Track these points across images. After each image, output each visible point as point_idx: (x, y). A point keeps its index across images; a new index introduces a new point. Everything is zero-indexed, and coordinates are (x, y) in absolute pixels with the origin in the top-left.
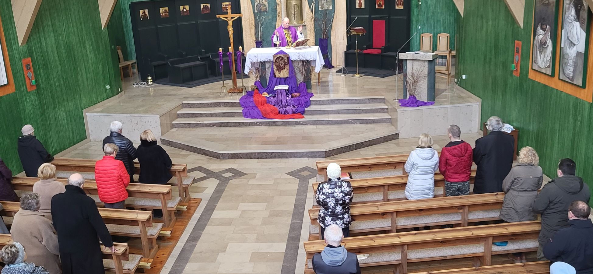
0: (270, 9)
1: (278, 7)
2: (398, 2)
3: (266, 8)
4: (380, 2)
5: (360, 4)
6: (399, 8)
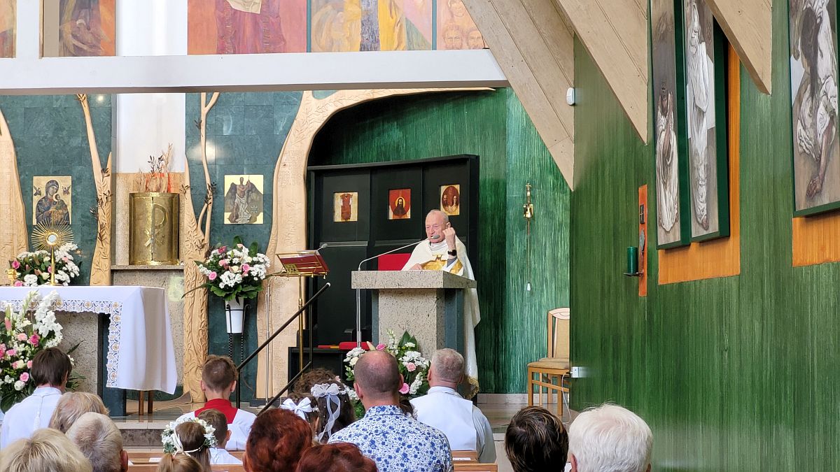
0: (78, 216)
1: (100, 211)
2: (445, 197)
3: (65, 212)
4: (400, 200)
5: (346, 211)
6: (449, 214)
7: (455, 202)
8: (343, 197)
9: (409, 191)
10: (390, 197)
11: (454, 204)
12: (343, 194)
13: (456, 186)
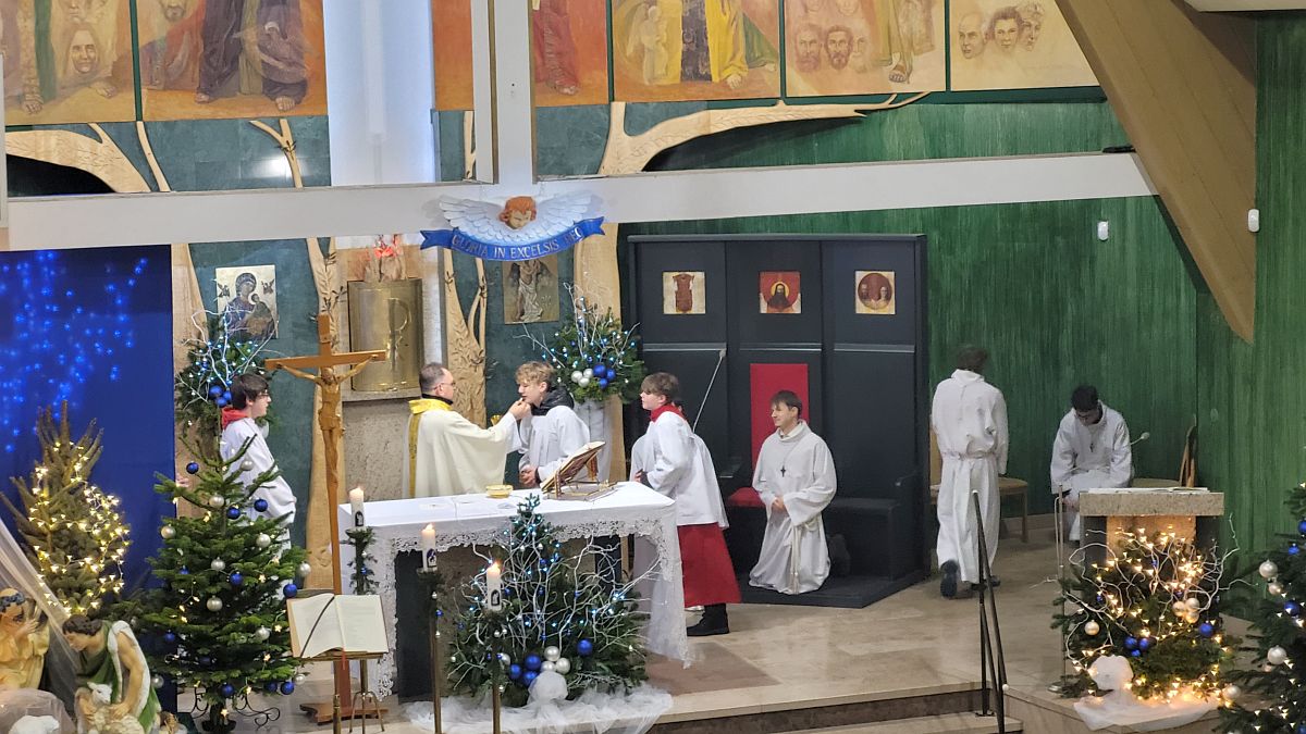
0: (289, 324)
2: (864, 286)
3: (269, 320)
4: (780, 287)
5: (684, 298)
6: (873, 312)
7: (883, 295)
8: (676, 278)
9: (797, 275)
10: (762, 281)
11: (883, 298)
12: (677, 274)
13: (885, 274)
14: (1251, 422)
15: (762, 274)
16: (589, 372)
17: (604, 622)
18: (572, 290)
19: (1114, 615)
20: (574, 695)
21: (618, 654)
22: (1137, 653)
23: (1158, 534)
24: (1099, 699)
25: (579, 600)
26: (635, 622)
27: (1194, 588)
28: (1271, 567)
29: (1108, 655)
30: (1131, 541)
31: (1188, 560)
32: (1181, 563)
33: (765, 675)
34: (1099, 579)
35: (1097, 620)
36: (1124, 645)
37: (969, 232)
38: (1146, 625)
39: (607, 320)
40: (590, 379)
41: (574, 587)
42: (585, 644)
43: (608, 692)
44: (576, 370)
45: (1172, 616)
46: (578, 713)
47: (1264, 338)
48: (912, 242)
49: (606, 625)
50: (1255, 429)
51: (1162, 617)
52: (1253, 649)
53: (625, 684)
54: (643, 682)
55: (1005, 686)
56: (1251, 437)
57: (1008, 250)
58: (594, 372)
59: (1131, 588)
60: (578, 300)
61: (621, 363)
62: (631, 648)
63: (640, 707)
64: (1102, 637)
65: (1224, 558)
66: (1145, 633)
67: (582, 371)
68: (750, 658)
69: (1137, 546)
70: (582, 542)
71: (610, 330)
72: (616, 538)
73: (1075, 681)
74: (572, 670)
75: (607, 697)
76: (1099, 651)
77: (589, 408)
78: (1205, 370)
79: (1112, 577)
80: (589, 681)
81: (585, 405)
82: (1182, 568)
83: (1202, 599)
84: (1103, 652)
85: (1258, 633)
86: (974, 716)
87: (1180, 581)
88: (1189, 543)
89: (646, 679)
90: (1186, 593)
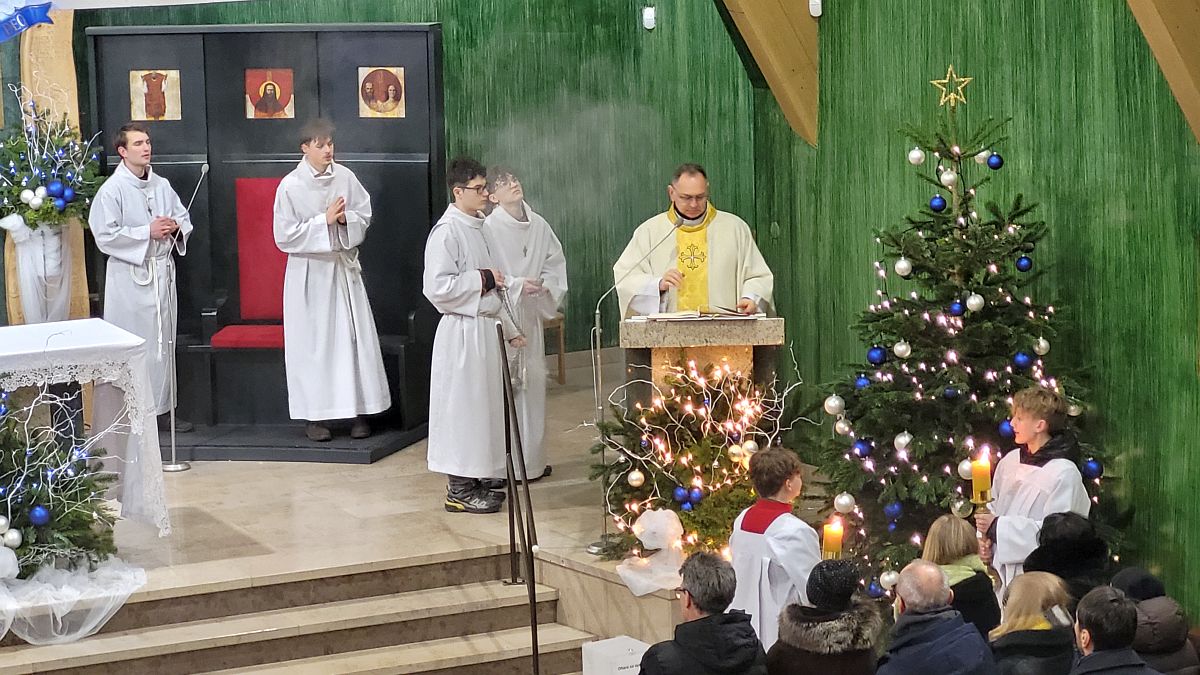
2: (369, 85)
4: (269, 87)
5: (155, 101)
6: (379, 115)
7: (391, 95)
8: (145, 78)
9: (289, 73)
10: (248, 81)
11: (391, 99)
12: (147, 72)
13: (393, 70)
14: (816, 237)
15: (248, 72)
16: (42, 191)
17: (62, 485)
18: (20, 93)
19: (661, 463)
20: (26, 572)
21: (80, 523)
22: (688, 506)
23: (711, 367)
24: (645, 561)
25: (32, 459)
26: (98, 484)
27: (752, 429)
28: (837, 402)
29: (654, 509)
30: (679, 376)
31: (744, 395)
32: (737, 400)
33: (256, 543)
34: (643, 421)
35: (642, 469)
36: (673, 497)
37: (493, 21)
38: (698, 473)
39: (63, 128)
40: (43, 199)
41: (24, 445)
42: (39, 512)
43: (69, 568)
44: (25, 188)
45: (727, 461)
46: (32, 593)
47: (829, 139)
48: (426, 32)
49: (64, 488)
50: (821, 244)
51: (716, 463)
52: (818, 497)
53: (89, 558)
54: (110, 555)
55: (535, 548)
56: (816, 255)
57: (538, 41)
58: (48, 190)
59: (680, 430)
60: (26, 104)
61: (80, 179)
62: (95, 515)
63: (107, 585)
64: (649, 488)
65: (785, 394)
66: (697, 482)
67: (34, 191)
68: (239, 525)
69: (686, 381)
70: (34, 390)
71: (67, 140)
72: (75, 386)
73: (617, 540)
74: (24, 544)
75: (67, 574)
76: (645, 505)
77: (43, 234)
78: (763, 177)
79: (659, 419)
80: (44, 555)
81: (38, 231)
82: (737, 407)
83: (760, 441)
84: (649, 505)
85: (825, 478)
86: (501, 585)
87: (736, 421)
88: (745, 377)
89: (114, 551)
90: (742, 434)
